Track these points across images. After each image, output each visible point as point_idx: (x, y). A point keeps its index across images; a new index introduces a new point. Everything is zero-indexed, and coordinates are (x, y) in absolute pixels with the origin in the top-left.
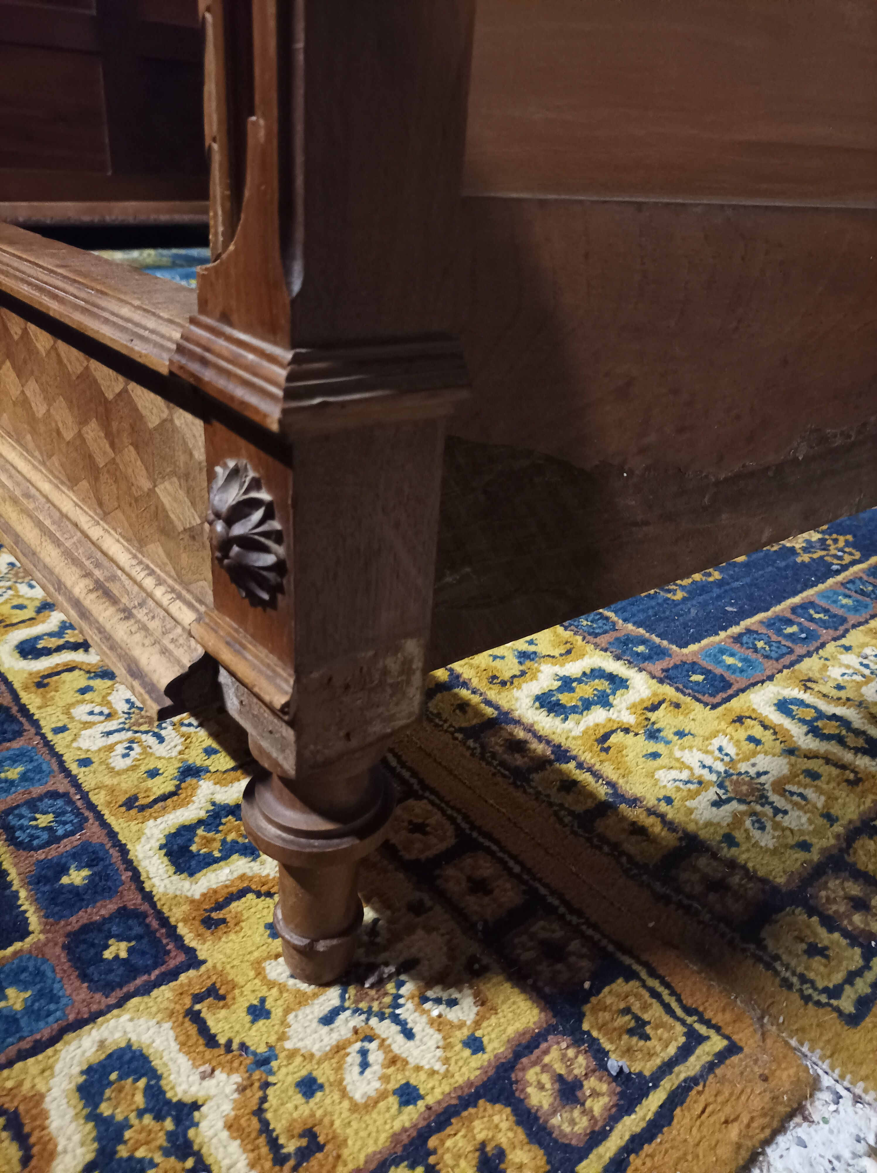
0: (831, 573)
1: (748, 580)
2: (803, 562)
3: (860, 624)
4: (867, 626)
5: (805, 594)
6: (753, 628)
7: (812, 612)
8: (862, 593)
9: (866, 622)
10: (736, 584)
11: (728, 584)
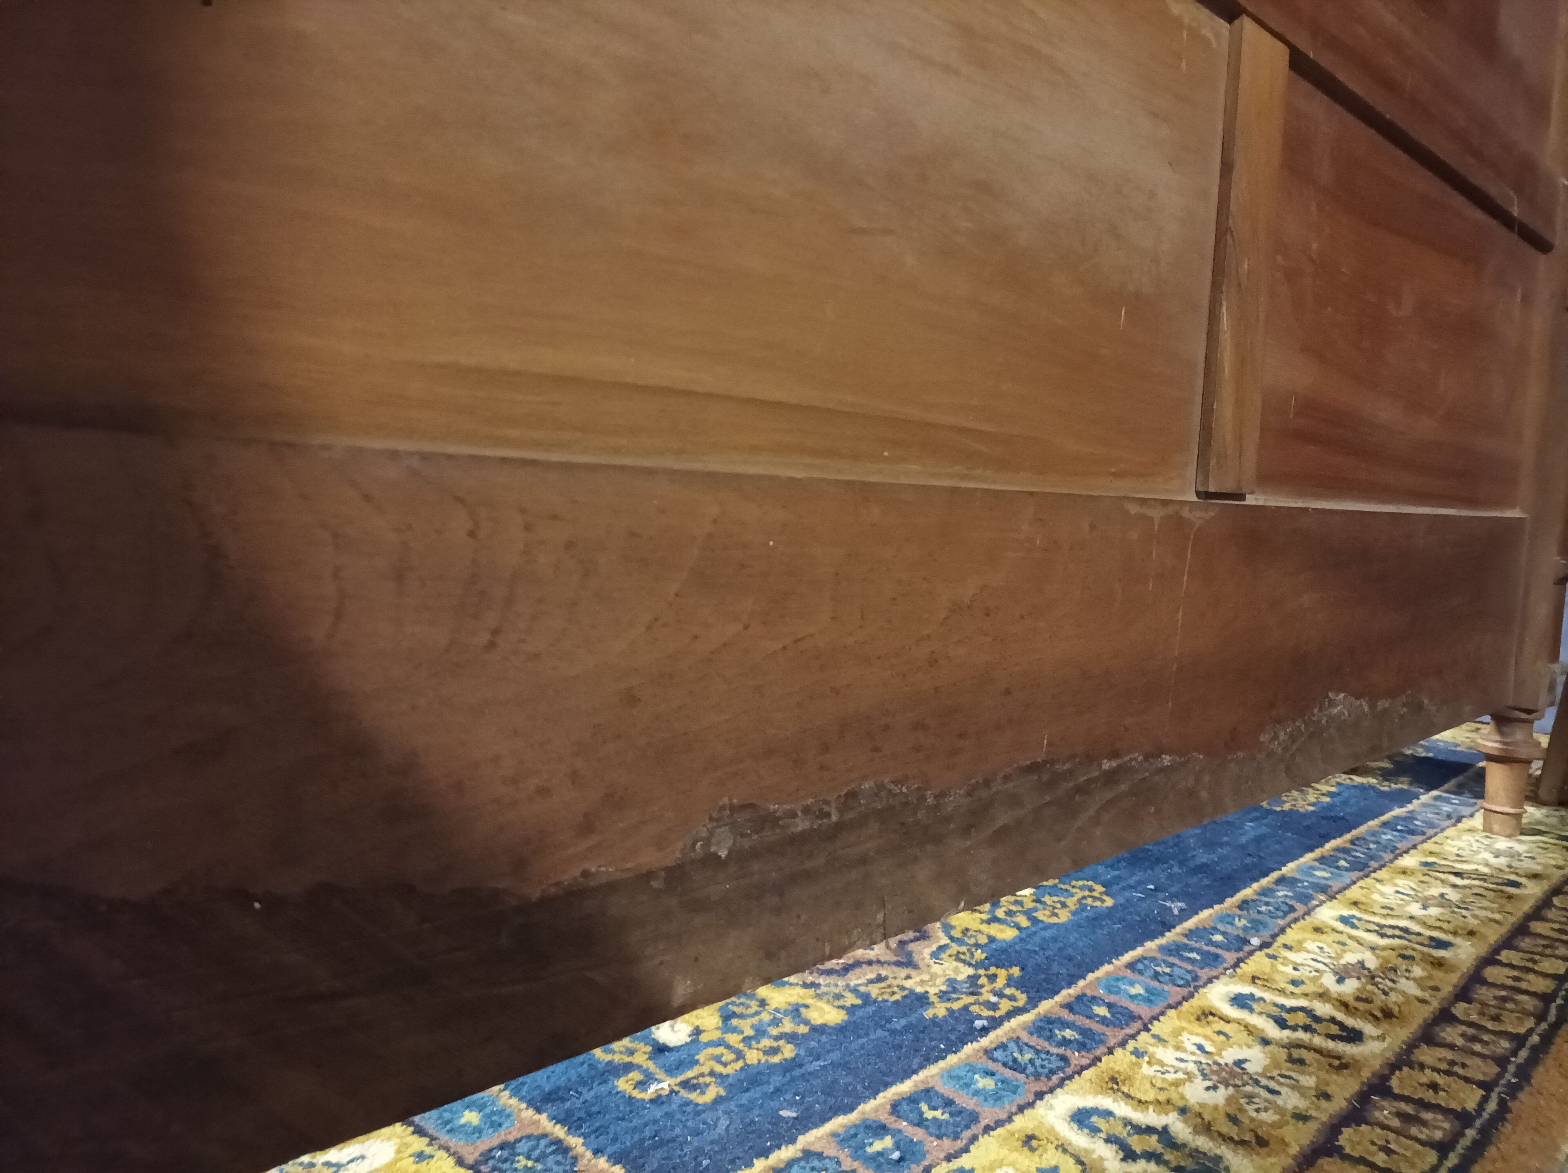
0: (975, 1034)
1: (835, 1056)
2: (934, 1020)
3: (999, 1124)
4: (1008, 1127)
5: (922, 1075)
6: (816, 1148)
7: (924, 1107)
8: (1015, 1066)
9: (1010, 1119)
10: (817, 1065)
11: (801, 1066)
